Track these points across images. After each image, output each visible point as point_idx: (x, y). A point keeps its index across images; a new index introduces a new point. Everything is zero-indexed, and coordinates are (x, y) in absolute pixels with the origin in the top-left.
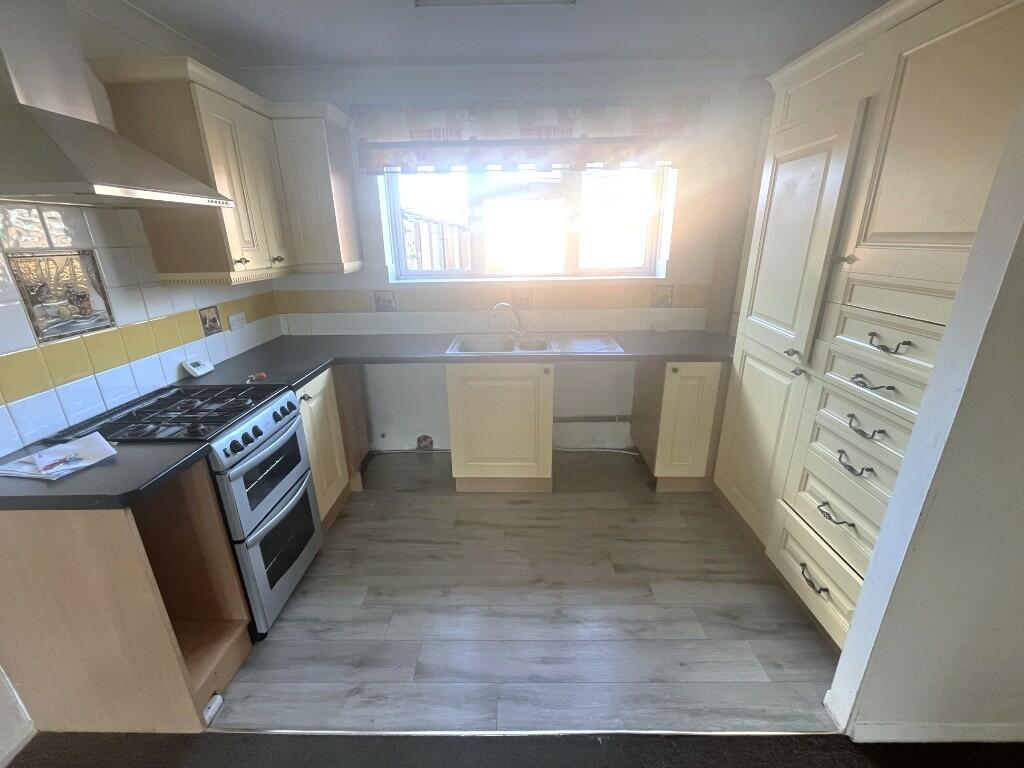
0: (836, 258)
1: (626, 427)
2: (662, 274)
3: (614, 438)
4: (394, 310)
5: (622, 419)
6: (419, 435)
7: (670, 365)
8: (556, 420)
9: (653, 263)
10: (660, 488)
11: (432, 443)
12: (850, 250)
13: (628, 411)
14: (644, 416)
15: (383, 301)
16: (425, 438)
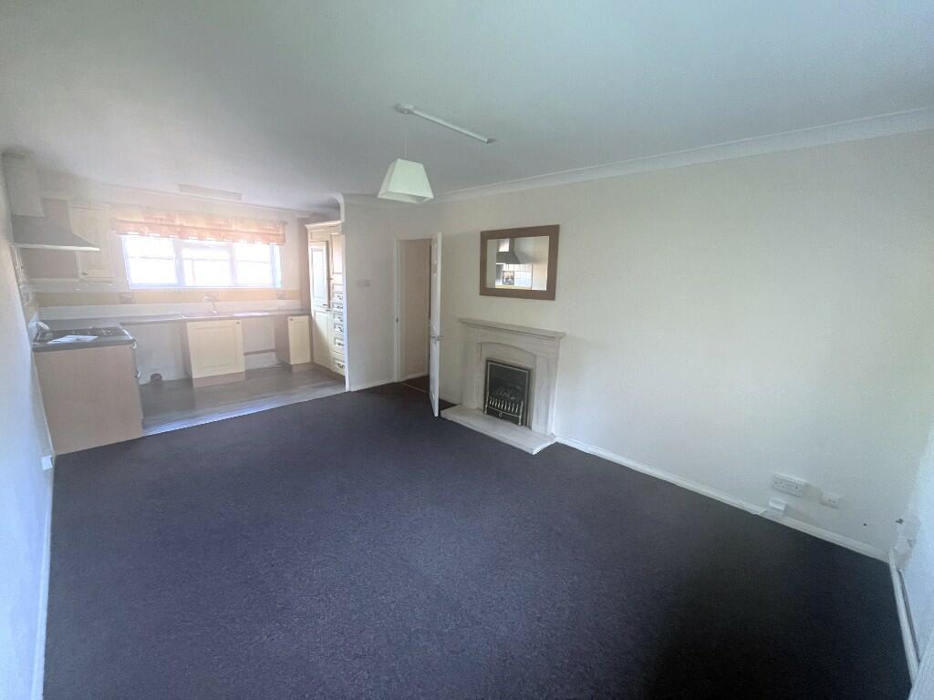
0: (329, 279)
1: (274, 354)
2: (279, 286)
3: (270, 360)
4: (132, 303)
5: (272, 351)
6: (151, 374)
7: (290, 318)
8: (246, 354)
9: (274, 284)
10: (294, 370)
11: (161, 377)
12: (332, 276)
13: (273, 346)
14: (282, 348)
15: (125, 299)
16: (156, 375)
